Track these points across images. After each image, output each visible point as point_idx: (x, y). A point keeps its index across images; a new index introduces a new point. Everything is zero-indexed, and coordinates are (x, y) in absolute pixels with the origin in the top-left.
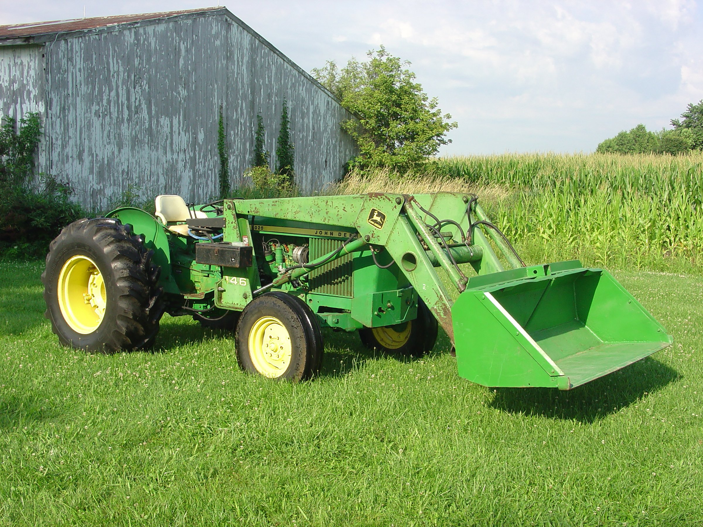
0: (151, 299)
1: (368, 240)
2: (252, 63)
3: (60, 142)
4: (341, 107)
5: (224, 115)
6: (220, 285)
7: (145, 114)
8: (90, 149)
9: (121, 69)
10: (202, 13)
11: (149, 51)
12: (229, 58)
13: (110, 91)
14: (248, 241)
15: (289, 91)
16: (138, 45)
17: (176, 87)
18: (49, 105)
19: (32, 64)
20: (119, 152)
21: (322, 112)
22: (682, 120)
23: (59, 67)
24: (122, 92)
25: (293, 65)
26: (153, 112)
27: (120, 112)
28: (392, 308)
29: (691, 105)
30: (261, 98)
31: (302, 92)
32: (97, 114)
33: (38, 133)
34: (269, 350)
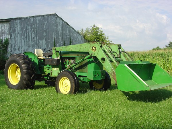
0: (33, 75)
1: (92, 55)
2: (63, 27)
3: (14, 45)
4: (85, 39)
5: (55, 40)
6: (51, 70)
7: (35, 39)
8: (21, 47)
9: (30, 28)
10: (50, 15)
11: (37, 23)
12: (57, 26)
13: (27, 33)
14: (59, 58)
15: (72, 35)
16: (34, 22)
17: (44, 33)
18: (11, 36)
19: (7, 26)
20: (29, 48)
21: (80, 40)
22: (168, 45)
23: (14, 27)
24: (30, 33)
25: (73, 28)
26: (38, 39)
27: (29, 38)
28: (98, 75)
29: (170, 42)
30: (65, 36)
31: (75, 35)
32: (23, 39)
33: (8, 43)
34: (64, 87)
